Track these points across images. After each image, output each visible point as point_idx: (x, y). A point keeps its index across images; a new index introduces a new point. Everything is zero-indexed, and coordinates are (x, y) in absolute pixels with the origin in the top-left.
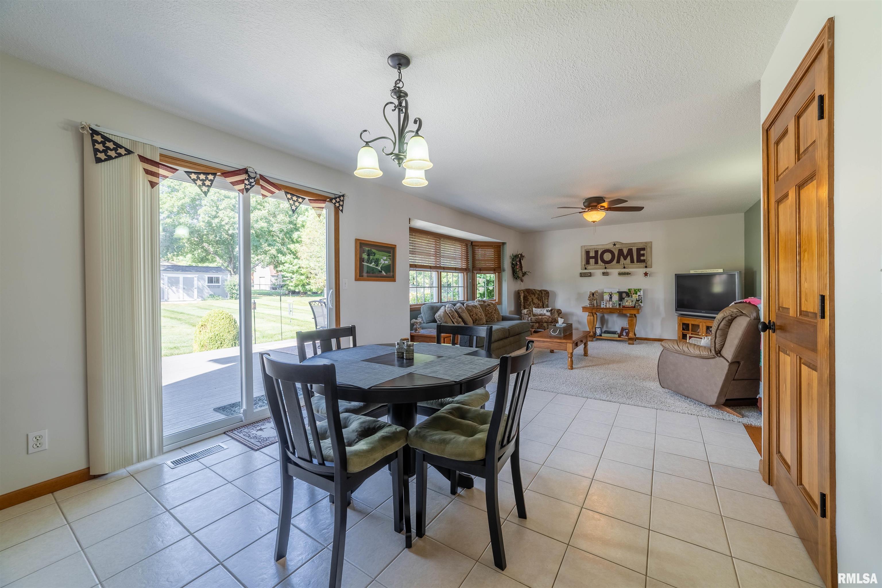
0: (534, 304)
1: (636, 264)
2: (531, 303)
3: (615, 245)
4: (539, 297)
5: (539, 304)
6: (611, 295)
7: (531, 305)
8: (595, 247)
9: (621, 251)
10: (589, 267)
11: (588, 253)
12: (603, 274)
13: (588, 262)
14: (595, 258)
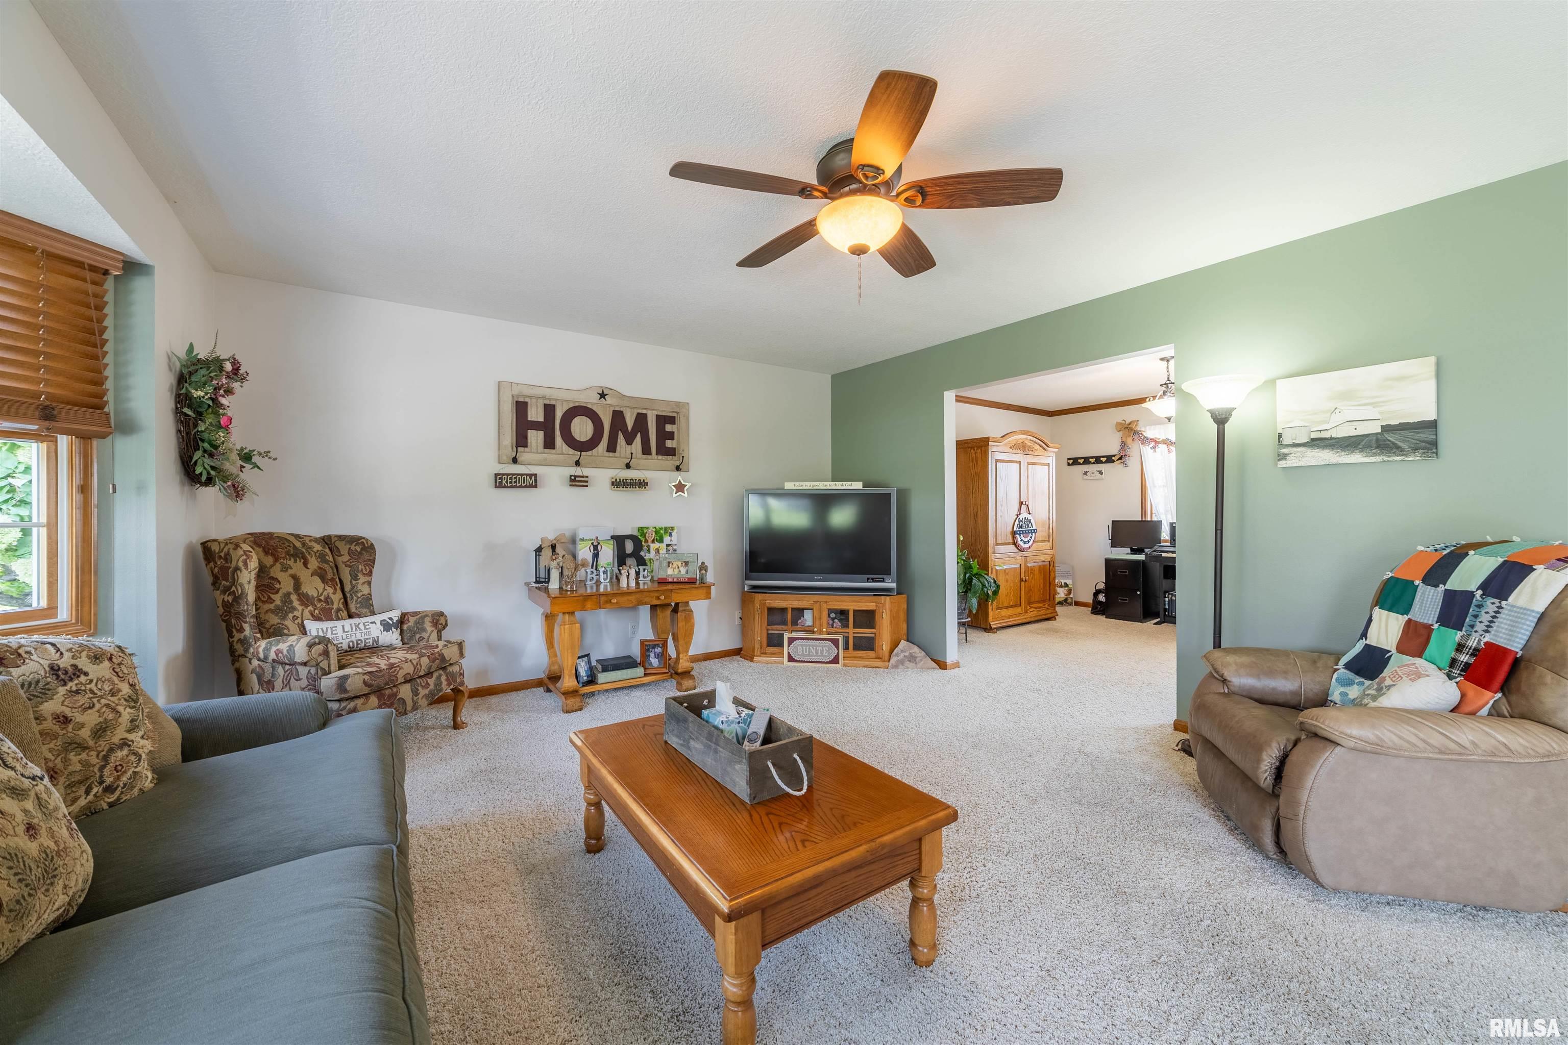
0: (305, 600)
1: (655, 459)
2: (294, 597)
3: (603, 396)
4: (325, 566)
5: (328, 597)
6: (596, 548)
7: (294, 609)
8: (547, 393)
9: (618, 416)
10: (524, 455)
11: (521, 407)
12: (571, 480)
13: (521, 441)
14: (546, 426)
